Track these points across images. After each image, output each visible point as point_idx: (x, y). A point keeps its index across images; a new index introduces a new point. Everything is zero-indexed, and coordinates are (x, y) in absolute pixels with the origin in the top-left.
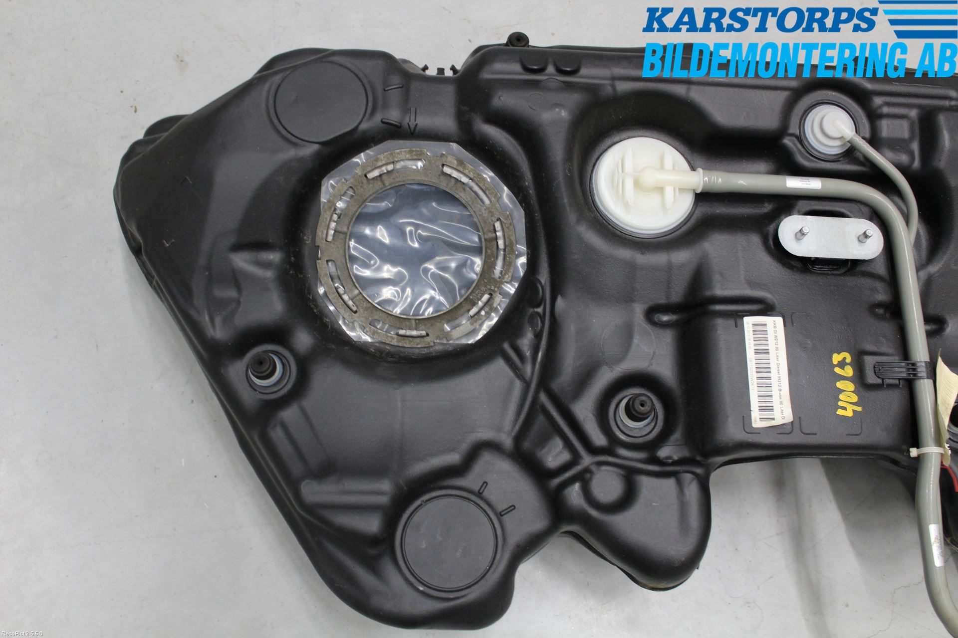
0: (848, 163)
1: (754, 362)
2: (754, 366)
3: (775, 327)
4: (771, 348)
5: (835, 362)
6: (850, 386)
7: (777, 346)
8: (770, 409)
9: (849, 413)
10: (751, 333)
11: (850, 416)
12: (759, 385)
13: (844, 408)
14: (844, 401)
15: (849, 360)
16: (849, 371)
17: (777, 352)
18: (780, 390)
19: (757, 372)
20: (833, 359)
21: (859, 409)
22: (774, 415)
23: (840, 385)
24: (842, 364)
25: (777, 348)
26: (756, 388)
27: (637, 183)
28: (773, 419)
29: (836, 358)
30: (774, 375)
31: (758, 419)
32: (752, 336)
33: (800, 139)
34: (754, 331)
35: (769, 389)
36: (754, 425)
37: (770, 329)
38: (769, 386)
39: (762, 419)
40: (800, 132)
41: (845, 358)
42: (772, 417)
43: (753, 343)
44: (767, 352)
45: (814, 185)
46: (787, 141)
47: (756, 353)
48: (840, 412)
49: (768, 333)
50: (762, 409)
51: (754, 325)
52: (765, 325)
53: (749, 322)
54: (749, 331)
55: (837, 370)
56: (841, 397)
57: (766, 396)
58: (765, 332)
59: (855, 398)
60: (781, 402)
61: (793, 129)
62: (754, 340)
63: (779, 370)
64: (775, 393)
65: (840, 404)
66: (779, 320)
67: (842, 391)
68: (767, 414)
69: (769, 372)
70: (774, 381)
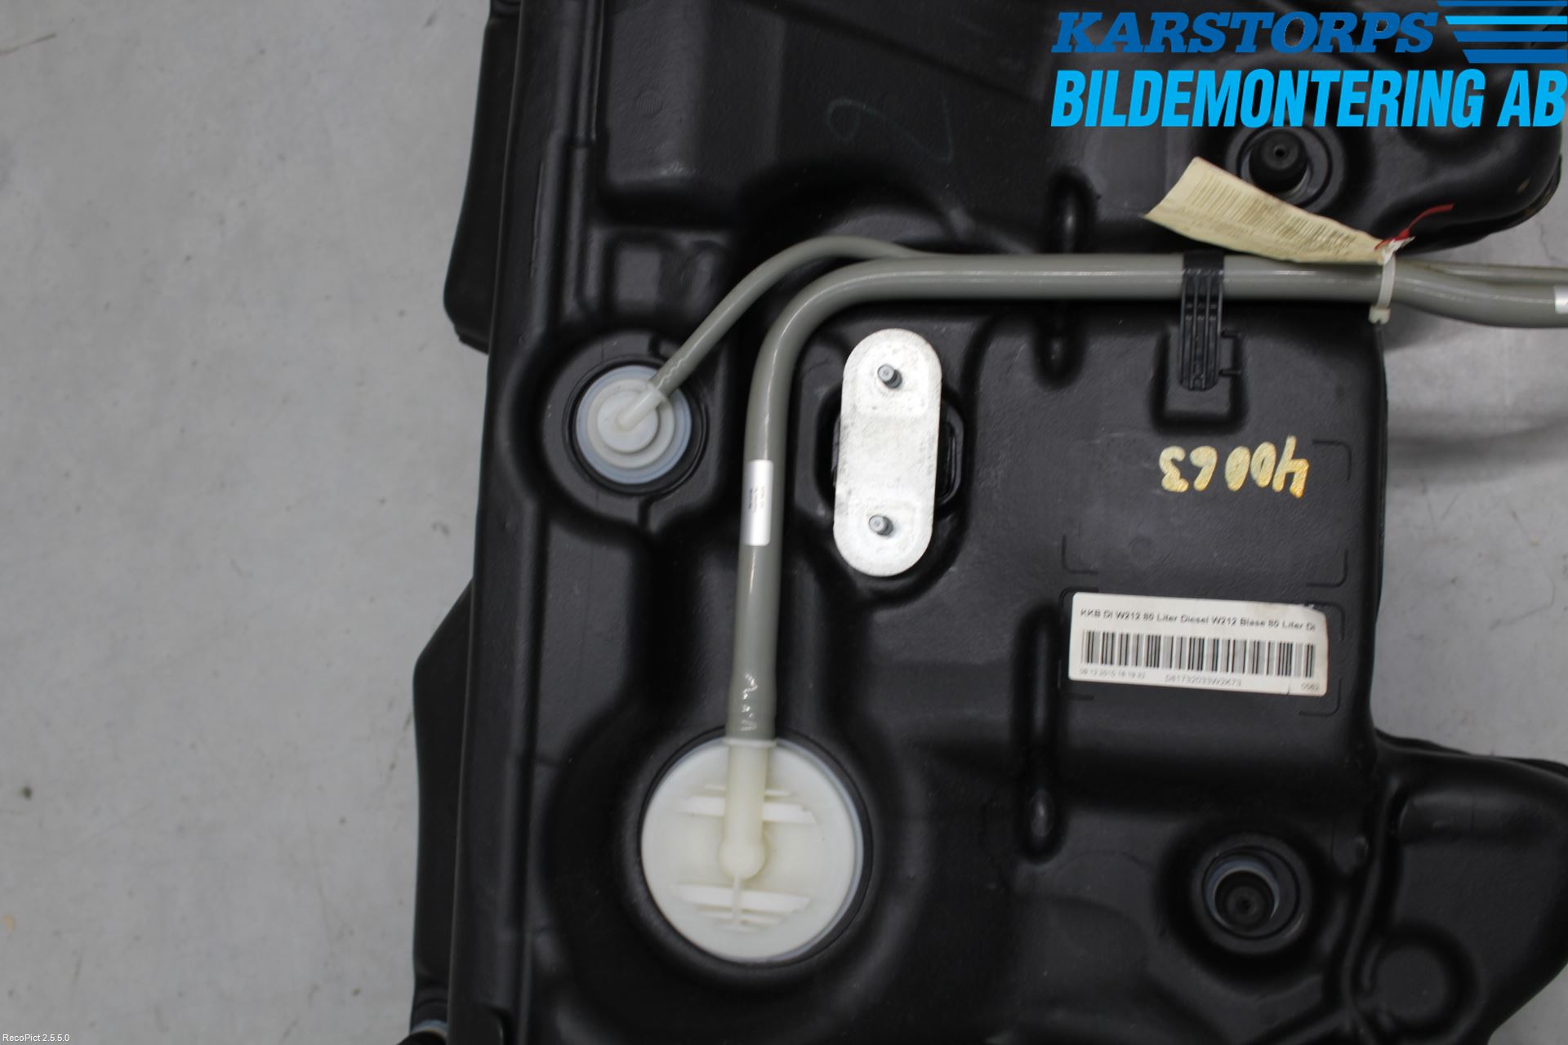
0: (712, 389)
1: (1174, 671)
2: (1185, 672)
3: (1097, 614)
4: (1145, 629)
5: (1181, 486)
6: (1239, 458)
7: (1142, 617)
8: (1286, 649)
9: (1301, 468)
10: (1107, 667)
11: (1306, 467)
12: (1230, 667)
13: (1289, 478)
14: (1274, 473)
15: (1176, 452)
16: (1205, 456)
17: (1155, 618)
18: (1243, 622)
19: (1200, 668)
20: (1174, 489)
21: (1291, 443)
22: (1301, 645)
23: (1235, 482)
24: (1188, 471)
25: (1146, 617)
26: (1237, 676)
27: (752, 882)
28: (1310, 649)
29: (1174, 482)
30: (1207, 632)
31: (1308, 681)
32: (1116, 667)
33: (650, 494)
34: (1104, 661)
35: (1239, 647)
36: (1322, 690)
37: (1101, 626)
38: (1231, 644)
39: (1309, 672)
40: (638, 495)
41: (1175, 462)
42: (1304, 650)
43: (1130, 668)
44: (1154, 642)
45: (761, 476)
46: (655, 523)
47: (1157, 665)
48: (1297, 488)
49: (1111, 632)
50: (1285, 669)
51: (1090, 658)
52: (1091, 636)
53: (1079, 669)
54: (1104, 673)
55: (1201, 483)
56: (1263, 482)
57: (1255, 657)
58: (1108, 637)
59: (1266, 450)
60: (1271, 623)
61: (628, 511)
62: (1126, 664)
63: (1198, 620)
64: (1250, 634)
65: (1278, 486)
66: (1082, 602)
67: (1249, 480)
68: (1298, 660)
69: (1202, 641)
70: (1224, 633)
